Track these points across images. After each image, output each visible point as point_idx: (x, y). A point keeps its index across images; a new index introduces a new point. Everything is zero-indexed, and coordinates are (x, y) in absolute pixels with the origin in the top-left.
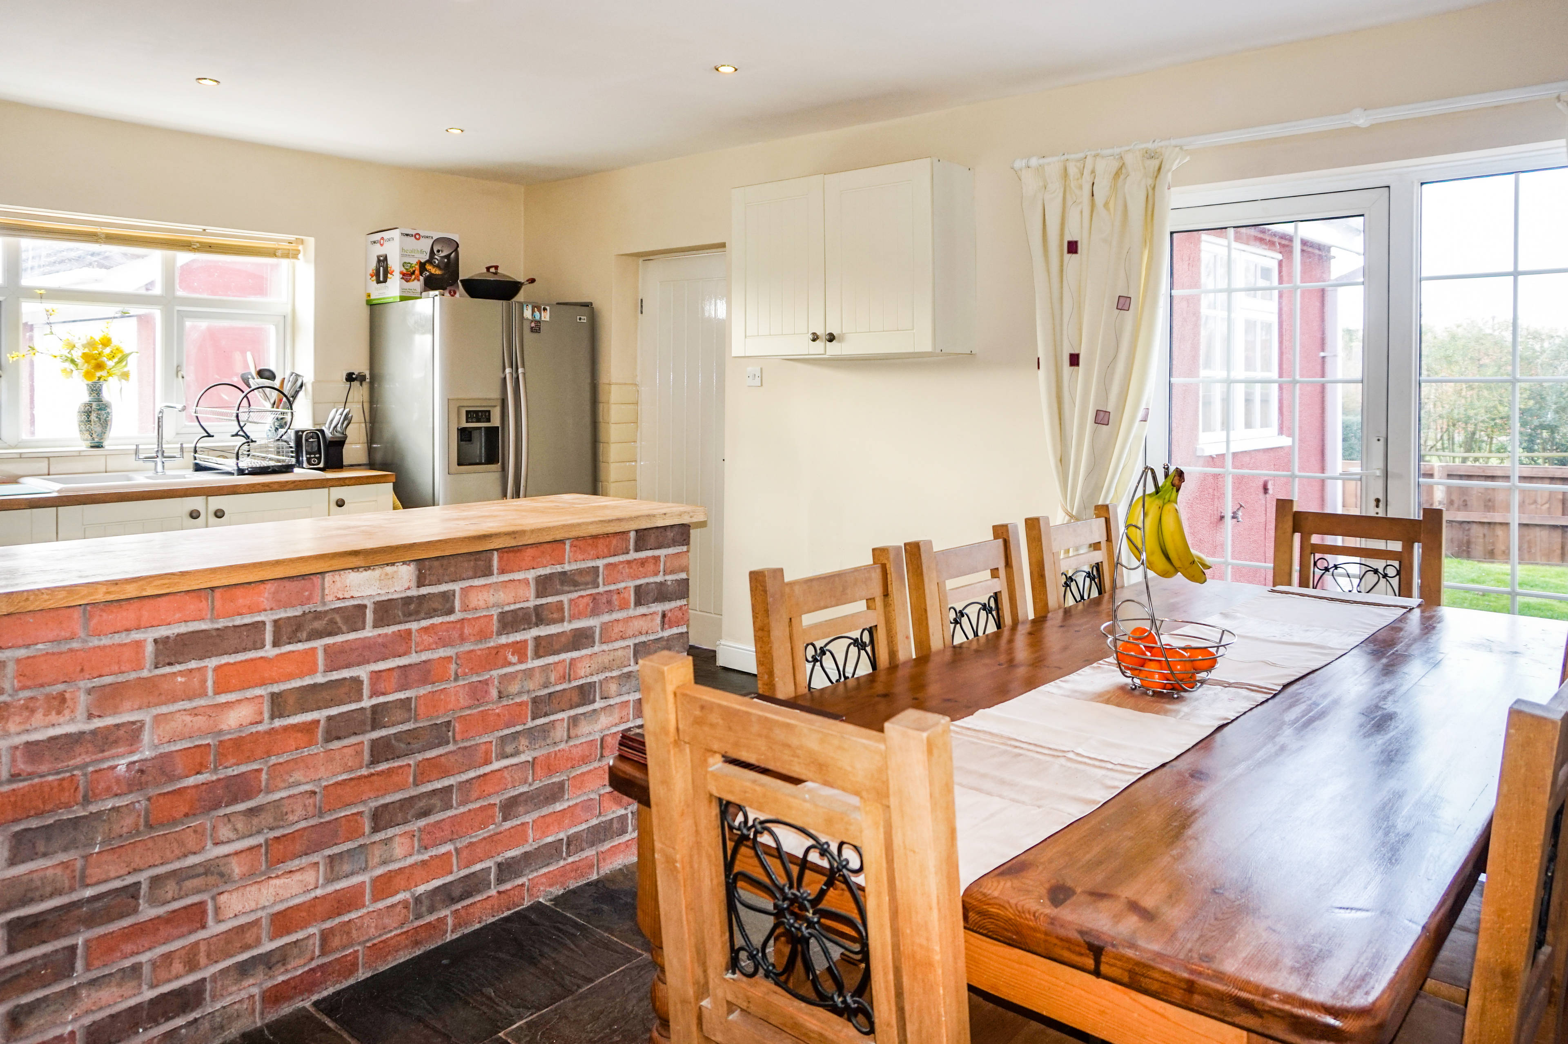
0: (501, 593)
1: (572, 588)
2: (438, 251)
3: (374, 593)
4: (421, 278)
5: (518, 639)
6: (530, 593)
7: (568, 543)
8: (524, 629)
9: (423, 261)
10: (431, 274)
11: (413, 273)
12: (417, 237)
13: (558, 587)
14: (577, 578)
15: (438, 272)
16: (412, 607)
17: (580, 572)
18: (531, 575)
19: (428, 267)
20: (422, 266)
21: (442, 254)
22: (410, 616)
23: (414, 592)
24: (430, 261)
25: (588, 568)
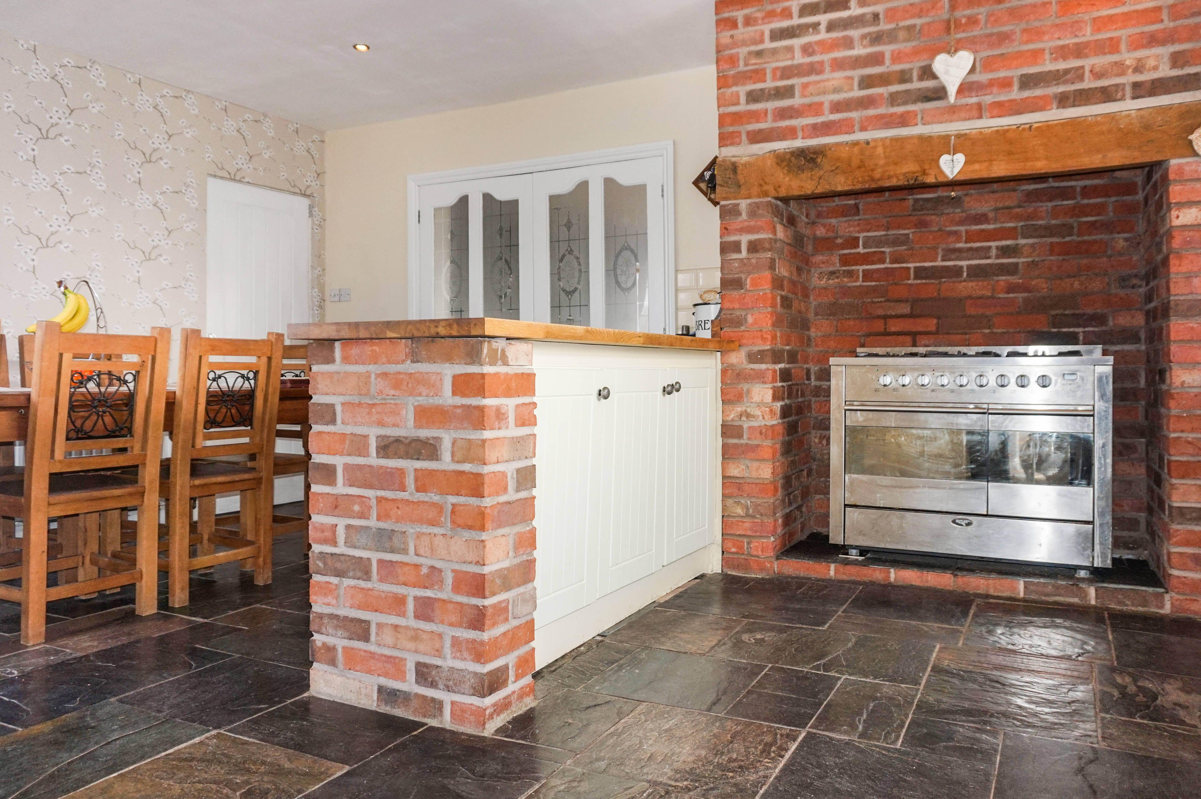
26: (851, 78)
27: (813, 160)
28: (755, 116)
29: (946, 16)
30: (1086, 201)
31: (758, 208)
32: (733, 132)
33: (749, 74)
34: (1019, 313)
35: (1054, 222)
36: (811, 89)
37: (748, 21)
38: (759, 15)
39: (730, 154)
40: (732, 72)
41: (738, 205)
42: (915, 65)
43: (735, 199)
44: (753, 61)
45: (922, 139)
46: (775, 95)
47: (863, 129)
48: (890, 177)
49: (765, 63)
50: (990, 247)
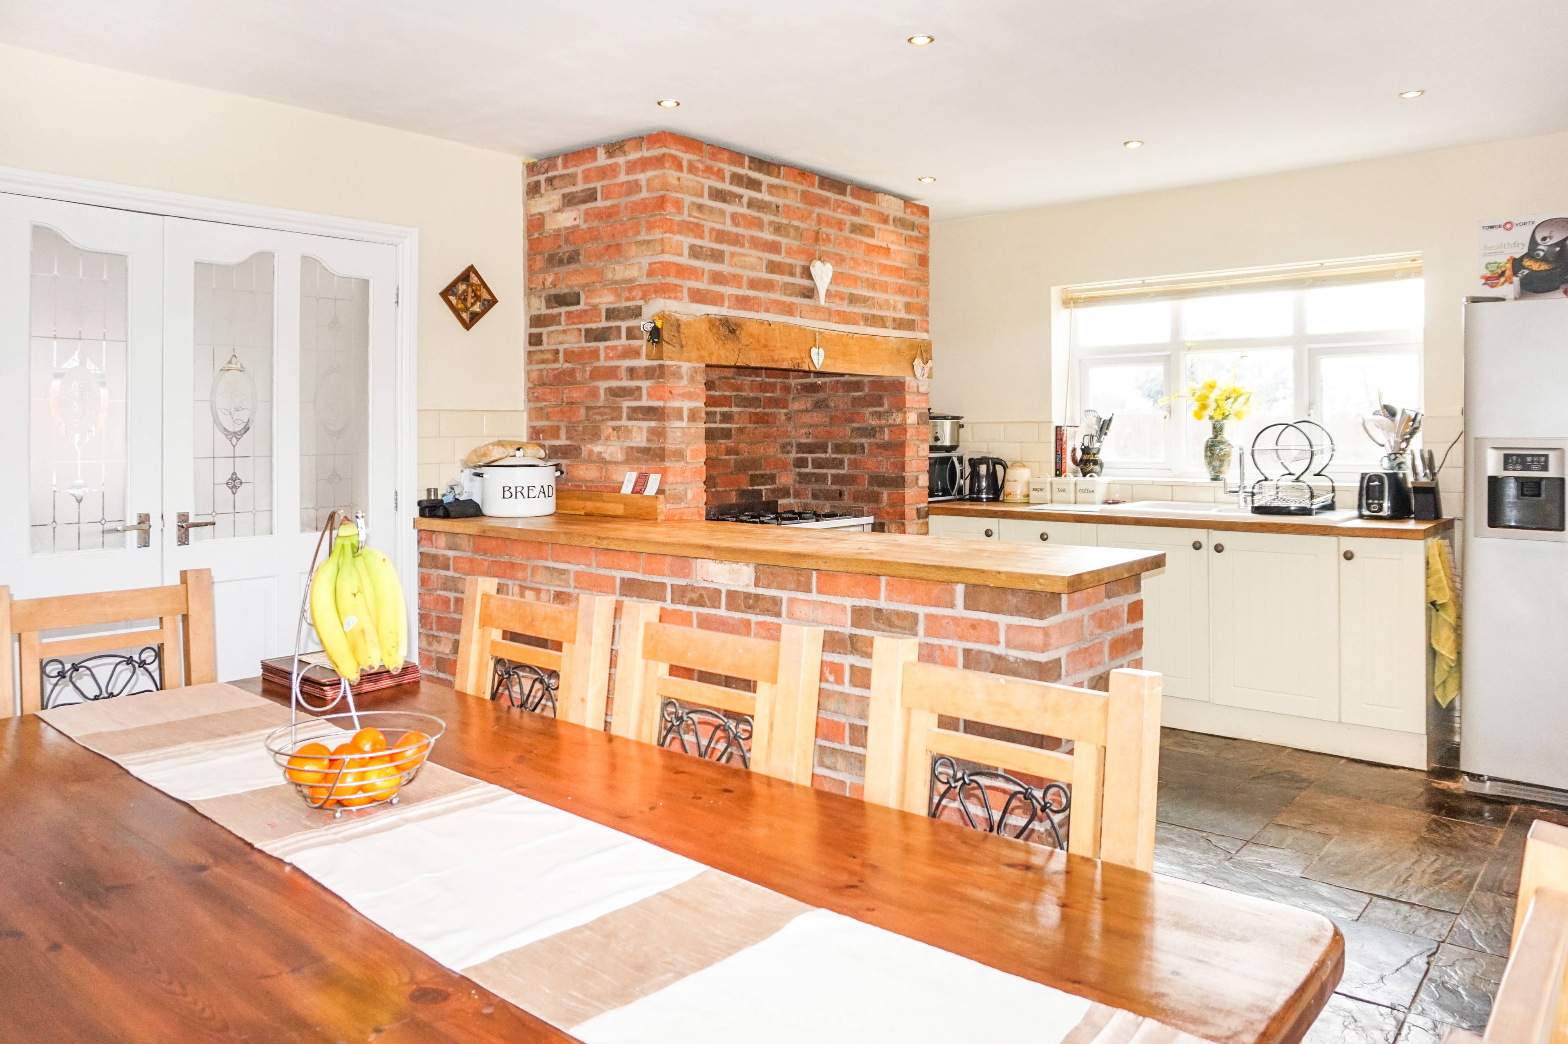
0: (819, 612)
1: (888, 628)
2: (1544, 239)
3: (725, 582)
4: (1516, 280)
5: (836, 661)
6: (846, 619)
7: (883, 580)
8: (839, 653)
9: (1517, 256)
10: (1532, 272)
11: (1503, 273)
12: (1508, 226)
13: (873, 622)
14: (894, 619)
15: (1544, 267)
16: (751, 602)
17: (898, 614)
18: (849, 602)
19: (1527, 263)
20: (1517, 264)
21: (1549, 242)
22: (749, 608)
23: (753, 590)
24: (1531, 254)
25: (906, 612)
26: (761, 259)
27: (732, 331)
28: (694, 273)
29: (815, 228)
30: (767, 380)
31: (696, 373)
32: (676, 285)
33: (691, 226)
34: (731, 474)
35: (751, 395)
36: (736, 259)
37: (692, 169)
38: (701, 166)
39: (674, 309)
40: (678, 219)
41: (679, 367)
42: (799, 262)
43: (679, 360)
44: (695, 214)
45: (802, 330)
46: (710, 256)
47: (767, 310)
48: (783, 360)
49: (704, 220)
50: (716, 412)
